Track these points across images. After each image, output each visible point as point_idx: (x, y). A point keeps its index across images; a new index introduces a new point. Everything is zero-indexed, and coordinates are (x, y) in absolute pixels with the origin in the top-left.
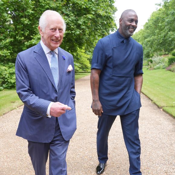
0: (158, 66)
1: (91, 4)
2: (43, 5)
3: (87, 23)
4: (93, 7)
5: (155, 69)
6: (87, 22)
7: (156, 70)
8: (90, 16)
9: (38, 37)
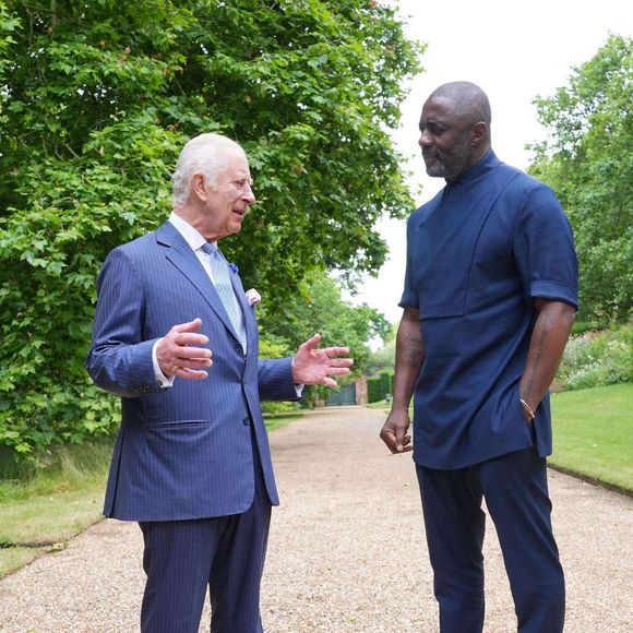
0: (581, 374)
1: (304, 79)
2: (67, 69)
3: (287, 165)
4: (314, 91)
5: (571, 388)
6: (288, 158)
7: (574, 393)
8: (299, 131)
9: (30, 221)
